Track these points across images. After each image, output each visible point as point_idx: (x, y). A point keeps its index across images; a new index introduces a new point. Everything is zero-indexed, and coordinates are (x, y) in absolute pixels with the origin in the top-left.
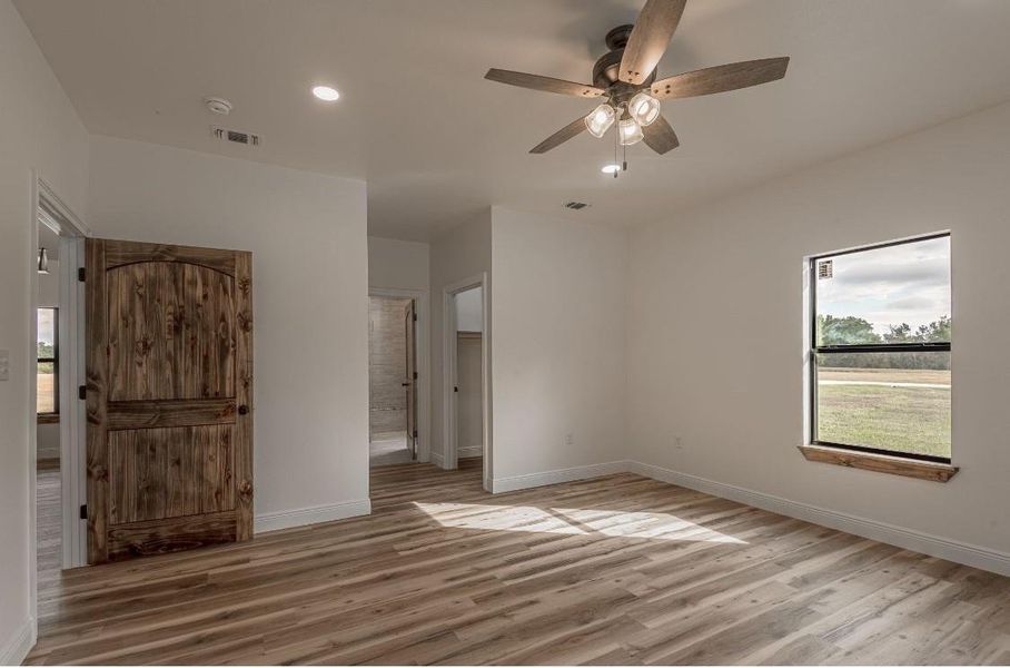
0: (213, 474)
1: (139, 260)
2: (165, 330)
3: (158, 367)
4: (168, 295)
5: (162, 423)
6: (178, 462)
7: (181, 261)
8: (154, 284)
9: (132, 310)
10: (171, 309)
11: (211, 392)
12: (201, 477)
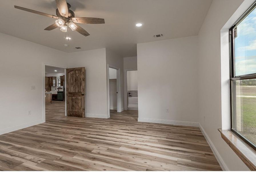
0: (80, 105)
1: (71, 71)
2: (74, 81)
3: (74, 87)
4: (74, 76)
5: (74, 96)
6: (76, 102)
7: (76, 70)
8: (73, 74)
9: (71, 79)
10: (75, 78)
11: (79, 91)
12: (78, 106)
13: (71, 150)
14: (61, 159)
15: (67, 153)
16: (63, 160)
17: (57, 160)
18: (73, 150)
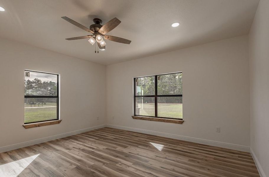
13: (94, 172)
14: (104, 163)
15: (98, 169)
16: (102, 162)
17: (107, 164)
18: (92, 172)
